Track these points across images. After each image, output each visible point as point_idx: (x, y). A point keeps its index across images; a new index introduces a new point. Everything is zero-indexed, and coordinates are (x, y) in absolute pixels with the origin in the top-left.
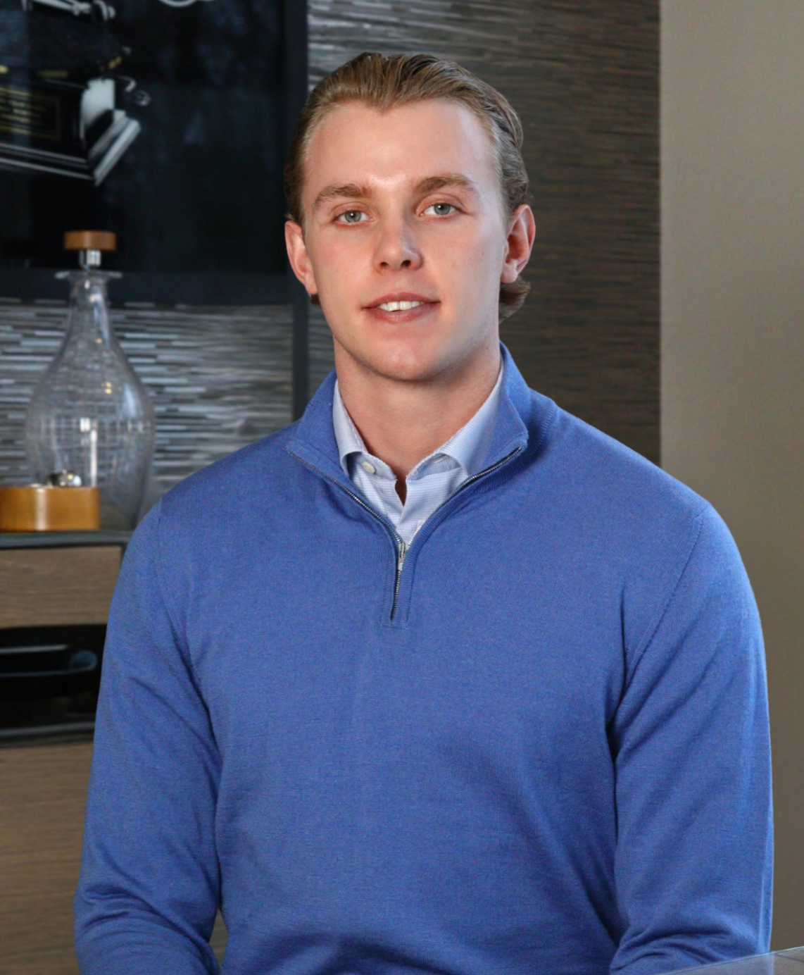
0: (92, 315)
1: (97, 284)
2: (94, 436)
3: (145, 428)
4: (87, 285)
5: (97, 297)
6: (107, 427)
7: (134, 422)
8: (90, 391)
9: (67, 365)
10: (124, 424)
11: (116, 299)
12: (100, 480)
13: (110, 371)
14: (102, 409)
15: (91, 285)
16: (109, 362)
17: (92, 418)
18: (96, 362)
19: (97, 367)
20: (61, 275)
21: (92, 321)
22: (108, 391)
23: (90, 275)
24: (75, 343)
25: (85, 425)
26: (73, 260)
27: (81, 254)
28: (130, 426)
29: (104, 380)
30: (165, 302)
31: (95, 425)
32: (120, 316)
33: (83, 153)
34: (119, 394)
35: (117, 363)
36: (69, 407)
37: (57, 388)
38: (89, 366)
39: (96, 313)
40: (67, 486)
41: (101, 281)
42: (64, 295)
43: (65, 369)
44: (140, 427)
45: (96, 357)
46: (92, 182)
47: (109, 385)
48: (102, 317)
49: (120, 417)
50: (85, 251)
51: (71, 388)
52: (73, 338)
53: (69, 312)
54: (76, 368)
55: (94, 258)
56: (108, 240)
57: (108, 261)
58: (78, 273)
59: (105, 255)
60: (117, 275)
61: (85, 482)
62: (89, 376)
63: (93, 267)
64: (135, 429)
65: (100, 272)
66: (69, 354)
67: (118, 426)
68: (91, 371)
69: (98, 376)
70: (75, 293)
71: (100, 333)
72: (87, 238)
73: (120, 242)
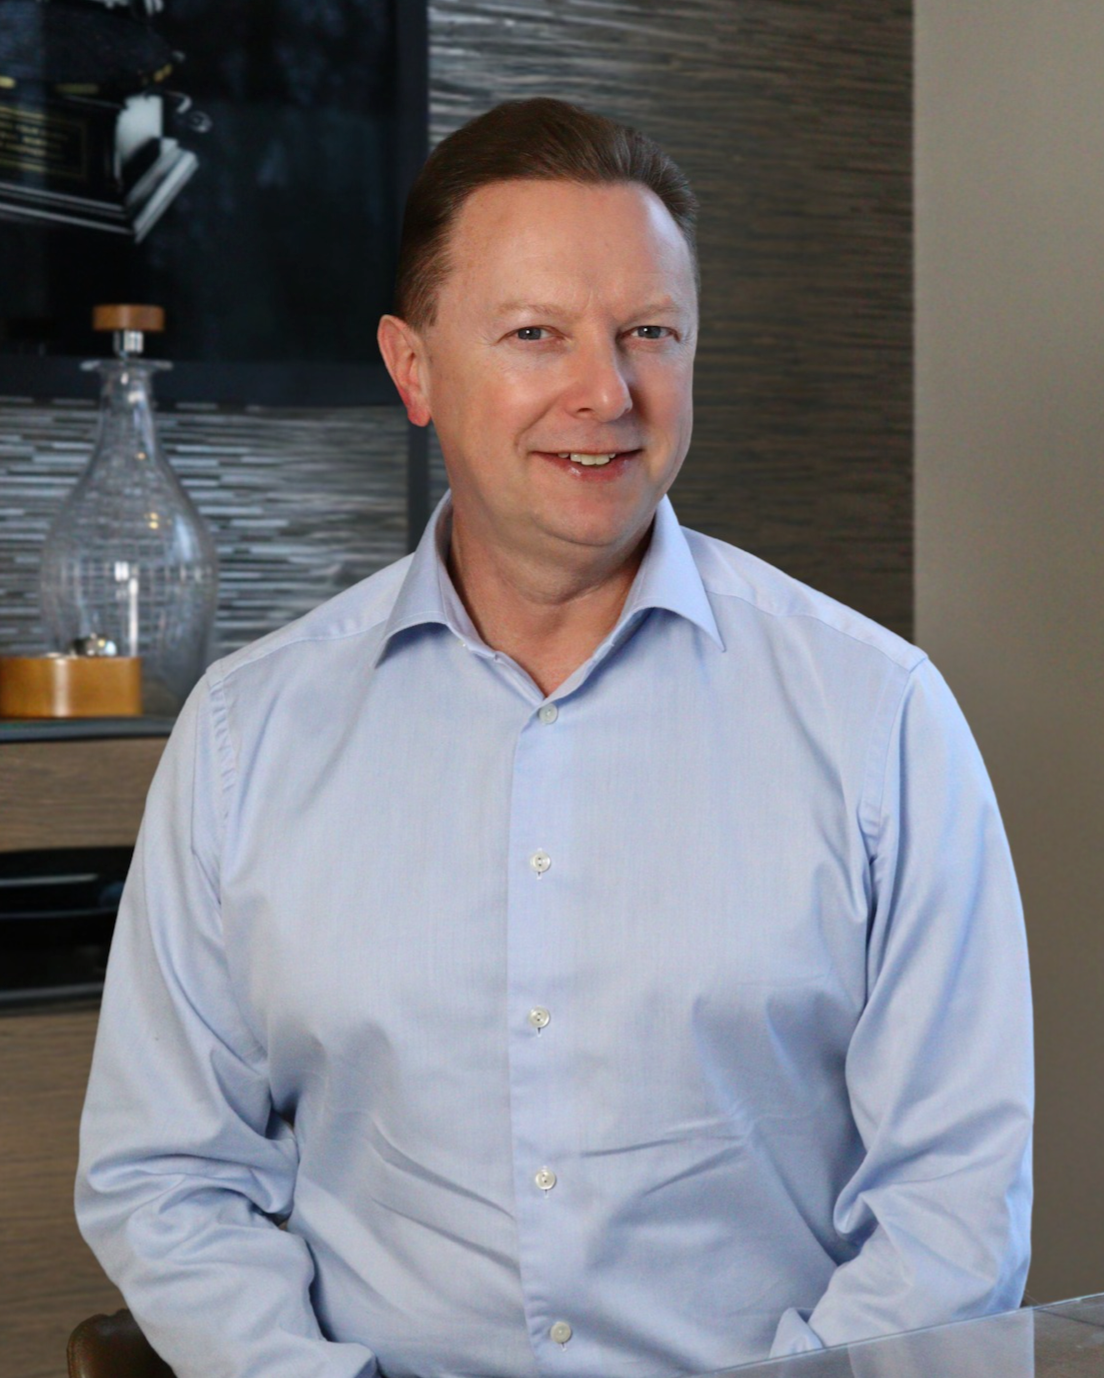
0: (131, 420)
1: (139, 378)
2: (134, 587)
3: (204, 576)
4: (124, 379)
5: (138, 396)
6: (152, 574)
7: (189, 567)
8: (128, 525)
9: (97, 488)
10: (175, 570)
11: (164, 399)
12: (142, 647)
13: (156, 497)
14: (145, 550)
15: (131, 379)
16: (154, 484)
17: (131, 562)
18: (136, 485)
19: (138, 492)
20: (88, 366)
21: (131, 429)
22: (154, 525)
23: (129, 366)
24: (108, 459)
25: (122, 571)
26: (104, 345)
27: (117, 336)
28: (183, 573)
29: (148, 510)
30: (231, 403)
31: (136, 571)
32: (170, 421)
33: (119, 197)
34: (168, 530)
35: (166, 486)
36: (100, 547)
37: (83, 521)
38: (127, 491)
39: (136, 417)
40: (96, 656)
41: (143, 374)
42: (92, 392)
43: (93, 495)
44: (198, 574)
45: (136, 478)
46: (132, 237)
47: (154, 516)
48: (145, 423)
49: (170, 561)
50: (121, 332)
51: (102, 520)
52: (105, 452)
53: (100, 416)
54: (109, 494)
55: (134, 341)
56: (154, 317)
57: (154, 346)
58: (112, 363)
59: (149, 338)
60: (166, 365)
61: (122, 650)
62: (127, 504)
63: (133, 355)
64: (190, 578)
65: (141, 362)
66: (100, 473)
67: (167, 574)
68: (130, 497)
69: (139, 504)
70: (107, 390)
71: (142, 446)
72: (124, 314)
73: (169, 320)
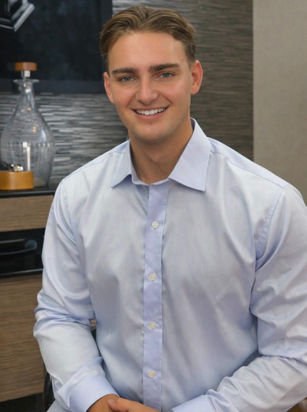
0: (27, 98)
1: (29, 85)
2: (28, 149)
3: (51, 146)
4: (25, 85)
5: (28, 91)
6: (34, 145)
7: (46, 143)
8: (28, 130)
9: (17, 119)
10: (42, 144)
11: (37, 91)
12: (32, 167)
13: (35, 122)
14: (32, 138)
15: (27, 85)
16: (34, 118)
17: (28, 142)
18: (29, 118)
19: (29, 120)
20: (16, 81)
21: (27, 100)
22: (34, 131)
23: (26, 81)
24: (20, 109)
25: (25, 144)
26: (19, 75)
27: (22, 72)
28: (44, 145)
29: (33, 126)
30: (56, 93)
31: (30, 144)
32: (38, 98)
33: (9, 18)
34: (39, 132)
35: (38, 118)
36: (18, 138)
37: (13, 129)
38: (26, 120)
39: (29, 97)
40: (17, 171)
41: (30, 83)
42: (15, 90)
43: (15, 121)
44: (49, 145)
45: (29, 116)
46: (13, 30)
47: (35, 128)
48: (32, 99)
49: (40, 141)
50: (24, 71)
51: (19, 129)
52: (19, 108)
53: (17, 97)
54: (21, 121)
55: (27, 74)
56: (33, 66)
57: (33, 75)
58: (21, 80)
59: (32, 73)
60: (35, 81)
61: (25, 169)
62: (27, 124)
63: (27, 78)
64: (46, 146)
65: (30, 80)
66: (18, 114)
67: (39, 145)
68: (27, 122)
69: (30, 124)
70: (20, 88)
71: (30, 105)
72: (25, 65)
73: (38, 67)
